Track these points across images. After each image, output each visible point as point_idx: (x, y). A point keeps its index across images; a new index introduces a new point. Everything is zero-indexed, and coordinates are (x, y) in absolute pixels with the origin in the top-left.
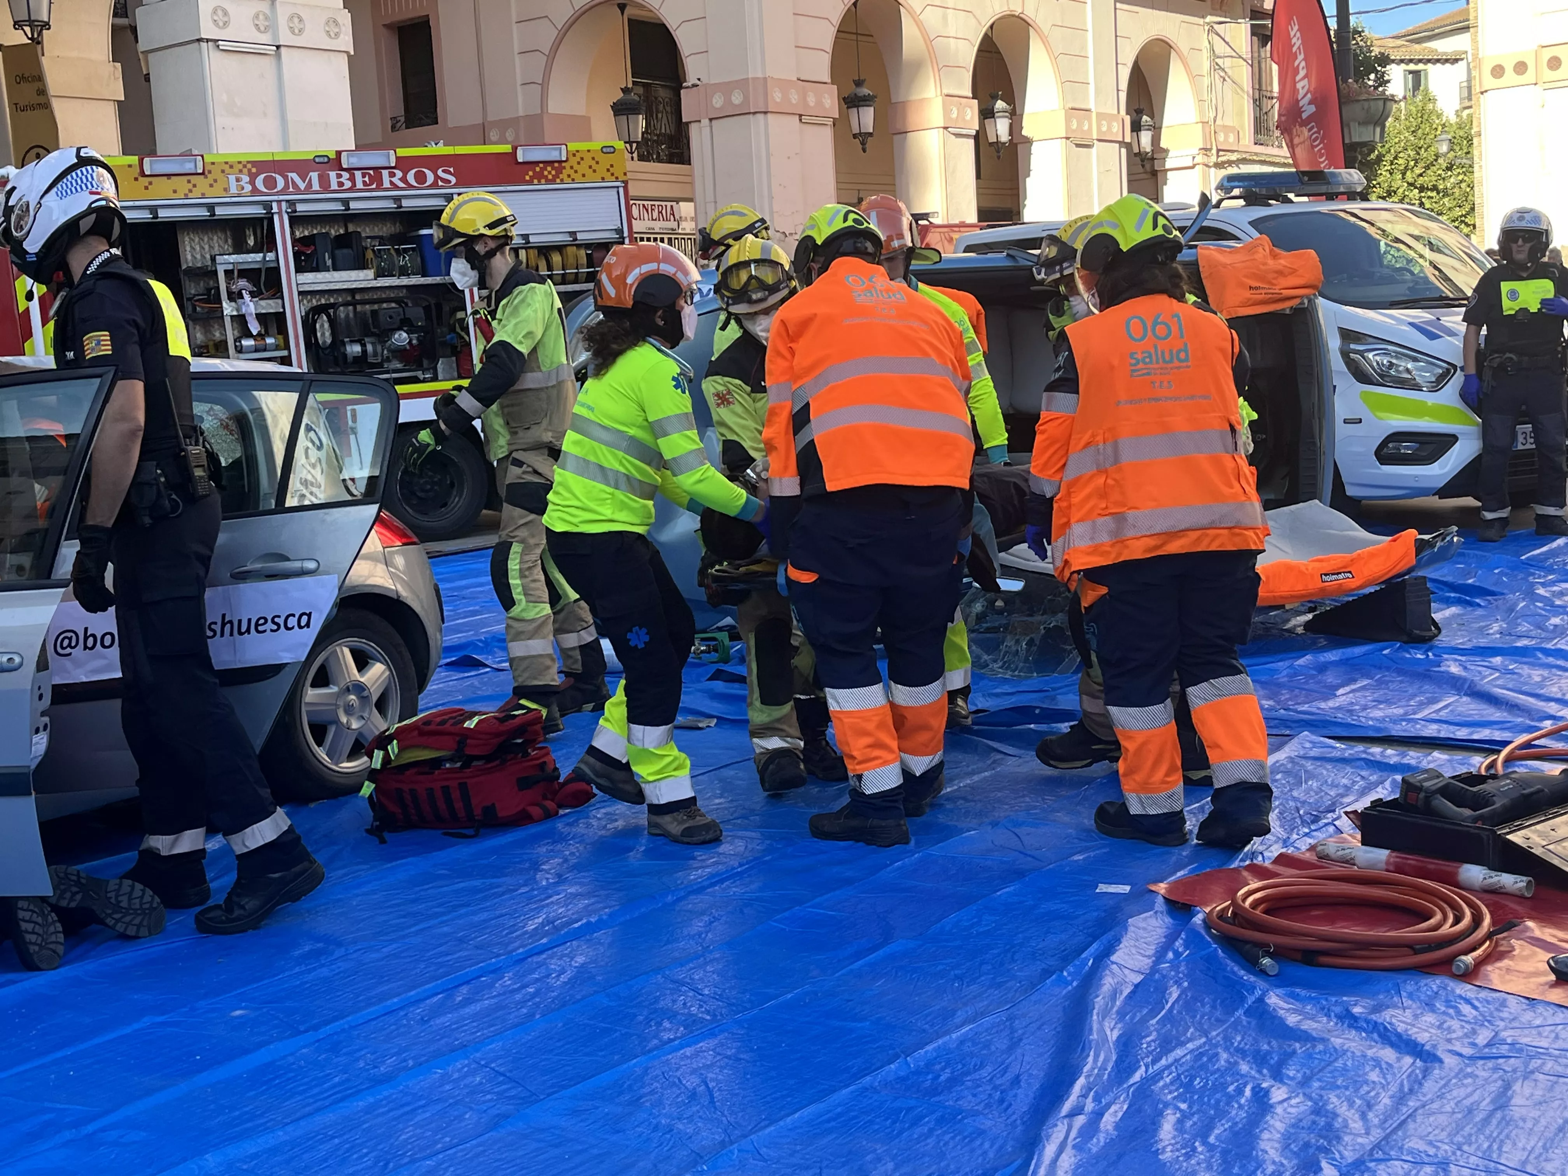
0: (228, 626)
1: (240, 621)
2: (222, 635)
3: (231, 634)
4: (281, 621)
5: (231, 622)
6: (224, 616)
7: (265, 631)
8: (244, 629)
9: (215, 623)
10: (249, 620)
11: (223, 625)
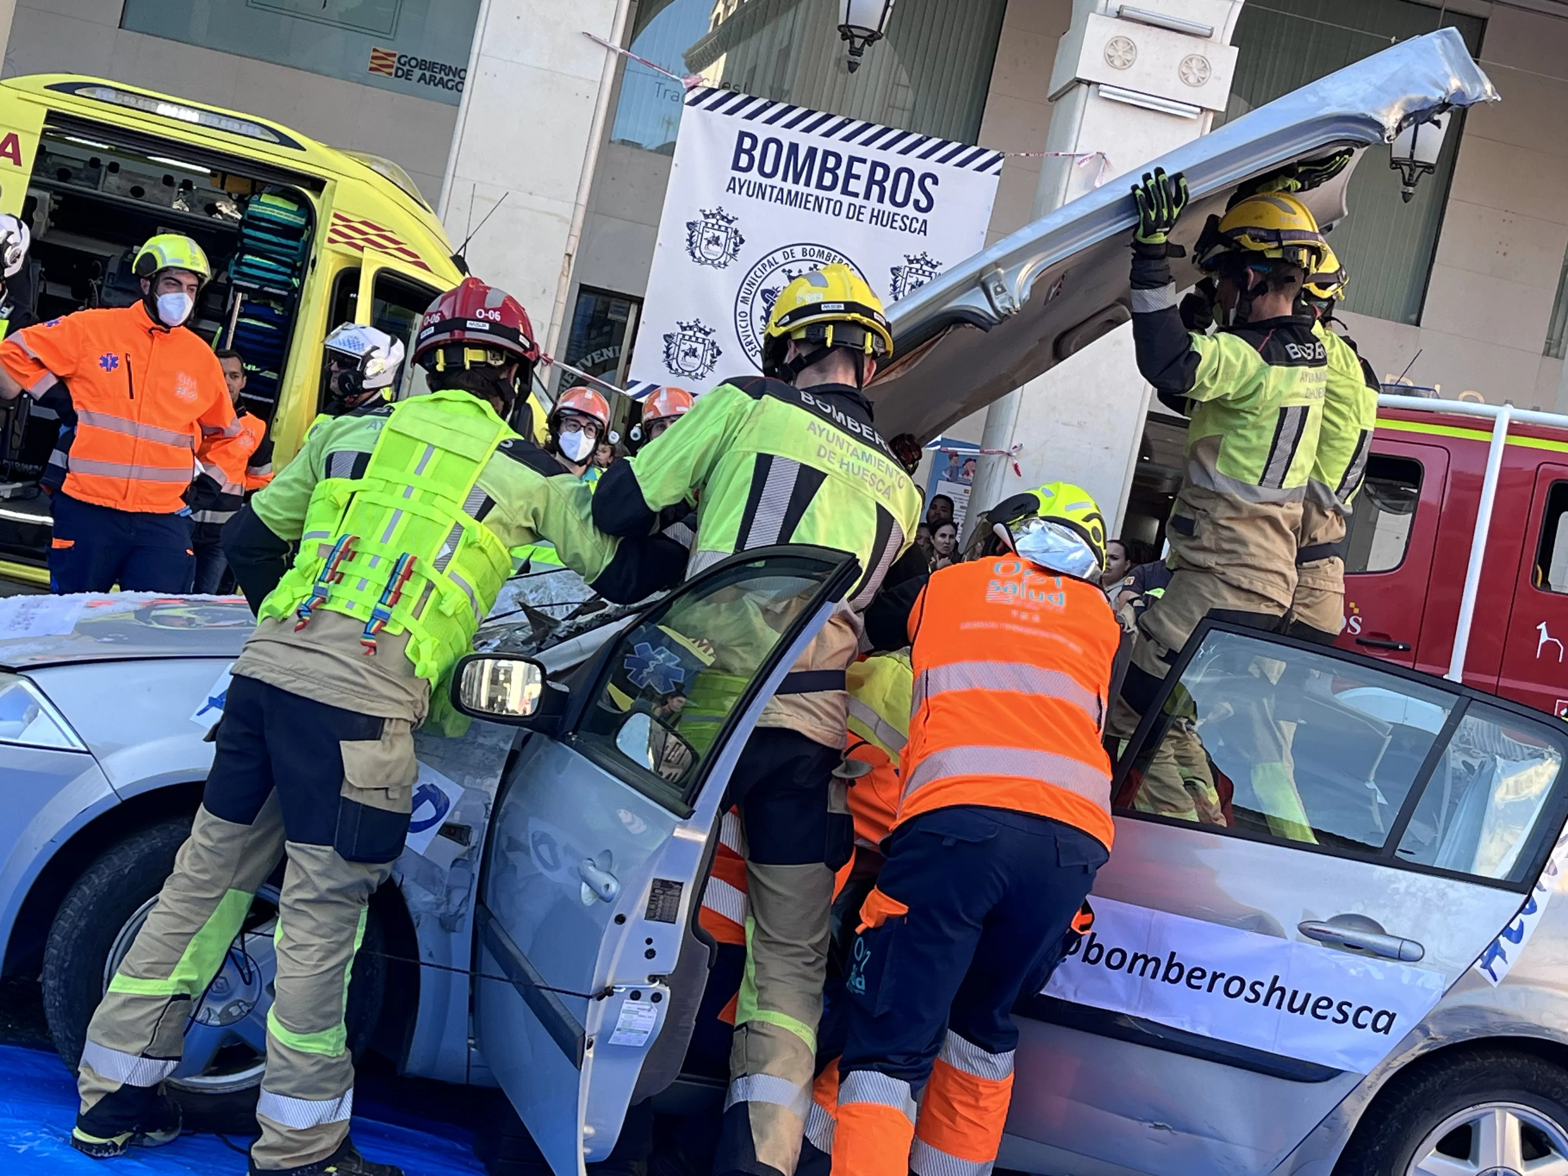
0: (1278, 993)
1: (1295, 993)
2: (1266, 1003)
3: (1279, 1006)
4: (1351, 1012)
5: (1282, 990)
6: (1276, 978)
7: (1325, 1018)
8: (1296, 1005)
9: (1262, 984)
10: (1308, 996)
11: (1272, 990)
